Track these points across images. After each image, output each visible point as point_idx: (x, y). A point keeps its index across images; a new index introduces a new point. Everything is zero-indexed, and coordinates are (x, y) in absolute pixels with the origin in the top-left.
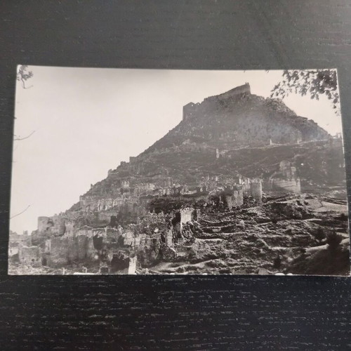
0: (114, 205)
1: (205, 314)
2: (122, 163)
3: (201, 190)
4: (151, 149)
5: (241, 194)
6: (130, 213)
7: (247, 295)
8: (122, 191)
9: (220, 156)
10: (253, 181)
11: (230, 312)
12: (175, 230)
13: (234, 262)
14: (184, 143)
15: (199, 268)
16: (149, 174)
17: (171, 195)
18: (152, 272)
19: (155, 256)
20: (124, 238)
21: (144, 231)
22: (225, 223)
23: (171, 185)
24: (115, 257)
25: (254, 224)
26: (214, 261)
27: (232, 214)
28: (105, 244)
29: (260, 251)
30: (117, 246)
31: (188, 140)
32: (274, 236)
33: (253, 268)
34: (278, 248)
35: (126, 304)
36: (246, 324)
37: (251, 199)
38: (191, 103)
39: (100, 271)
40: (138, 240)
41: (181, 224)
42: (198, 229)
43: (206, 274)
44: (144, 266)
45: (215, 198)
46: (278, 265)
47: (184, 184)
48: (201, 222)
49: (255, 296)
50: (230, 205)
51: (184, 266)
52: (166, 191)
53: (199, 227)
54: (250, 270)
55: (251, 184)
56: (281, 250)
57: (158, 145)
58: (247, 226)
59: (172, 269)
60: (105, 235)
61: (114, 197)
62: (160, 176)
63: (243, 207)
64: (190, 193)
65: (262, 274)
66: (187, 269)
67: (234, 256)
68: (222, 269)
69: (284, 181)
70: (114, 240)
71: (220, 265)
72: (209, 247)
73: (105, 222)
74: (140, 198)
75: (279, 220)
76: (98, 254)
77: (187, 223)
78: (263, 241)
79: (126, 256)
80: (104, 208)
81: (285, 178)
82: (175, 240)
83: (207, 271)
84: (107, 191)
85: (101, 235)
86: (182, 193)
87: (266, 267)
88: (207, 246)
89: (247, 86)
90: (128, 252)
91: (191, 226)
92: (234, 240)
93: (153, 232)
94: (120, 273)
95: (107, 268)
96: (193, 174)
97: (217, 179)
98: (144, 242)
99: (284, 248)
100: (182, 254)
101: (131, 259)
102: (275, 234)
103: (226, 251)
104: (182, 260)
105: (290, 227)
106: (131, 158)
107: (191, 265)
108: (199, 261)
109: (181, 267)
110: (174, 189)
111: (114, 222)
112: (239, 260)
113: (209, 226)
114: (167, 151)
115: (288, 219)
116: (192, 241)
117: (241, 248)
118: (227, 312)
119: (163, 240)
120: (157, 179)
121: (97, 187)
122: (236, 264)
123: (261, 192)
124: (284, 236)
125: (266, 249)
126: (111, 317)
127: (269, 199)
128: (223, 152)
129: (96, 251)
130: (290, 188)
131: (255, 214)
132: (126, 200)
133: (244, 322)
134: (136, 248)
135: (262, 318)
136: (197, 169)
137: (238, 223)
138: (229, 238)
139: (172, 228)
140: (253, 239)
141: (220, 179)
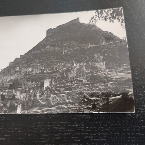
0: (11, 79)
1: (56, 135)
2: (16, 58)
3: (55, 70)
4: (30, 51)
5: (75, 71)
6: (19, 83)
7: (78, 124)
8: (16, 72)
9: (65, 53)
10: (81, 64)
11: (69, 134)
12: (41, 90)
13: (71, 106)
14: (47, 47)
15: (52, 110)
16: (29, 63)
17: (39, 73)
18: (28, 112)
19: (30, 104)
20: (15, 95)
21: (26, 92)
22: (67, 86)
23: (40, 68)
24: (11, 105)
25: (81, 86)
26: (60, 106)
27: (70, 81)
28: (6, 98)
29: (85, 100)
30: (11, 99)
31: (49, 46)
32: (92, 92)
33: (81, 109)
34: (94, 98)
35: (15, 129)
36: (77, 140)
37: (80, 73)
38: (51, 29)
39: (3, 112)
40: (22, 96)
41: (44, 87)
42: (53, 90)
43: (56, 113)
44: (25, 110)
45: (62, 74)
46: (94, 107)
47: (46, 67)
48: (54, 86)
49: (83, 125)
50: (69, 76)
51: (45, 109)
52: (37, 71)
53: (53, 88)
54: (79, 110)
55: (80, 66)
56: (96, 99)
57: (34, 49)
58: (78, 87)
59: (39, 111)
60: (6, 94)
61: (11, 75)
62: (34, 64)
63: (76, 77)
64: (49, 72)
65: (86, 113)
66: (47, 111)
67: (71, 103)
68: (65, 110)
69: (97, 63)
70: (10, 96)
71: (64, 108)
72: (58, 99)
73: (6, 87)
74: (24, 75)
75: (95, 83)
76: (2, 103)
77: (47, 87)
78: (86, 95)
79: (16, 104)
80: (7, 80)
81: (97, 62)
82: (40, 96)
83: (57, 112)
84: (8, 72)
85: (4, 94)
86: (45, 72)
87: (88, 108)
88: (57, 98)
89: (78, 19)
90: (17, 103)
91: (49, 88)
92: (71, 94)
93: (30, 92)
94: (13, 113)
95: (7, 111)
96: (51, 62)
97: (63, 64)
98: (25, 97)
99: (98, 98)
100: (44, 103)
101: (19, 106)
102: (92, 91)
103: (67, 101)
104: (44, 106)
105: (100, 87)
106: (21, 56)
107: (49, 109)
108: (53, 106)
109: (43, 110)
110: (41, 70)
111: (11, 87)
112: (73, 105)
113: (58, 88)
114: (38, 51)
115: (99, 83)
116: (50, 96)
117: (75, 99)
118: (68, 134)
119: (35, 96)
120: (33, 65)
121: (4, 70)
122: (72, 107)
123: (85, 70)
124: (97, 92)
125: (88, 99)
126: (8, 136)
127: (89, 73)
128: (66, 51)
129: (2, 102)
130: (100, 67)
131: (82, 81)
132: (17, 77)
133: (76, 139)
134: (21, 100)
135: (87, 137)
136: (53, 60)
137: (73, 86)
138: (68, 94)
139: (39, 89)
140: (81, 93)
141: (64, 64)
